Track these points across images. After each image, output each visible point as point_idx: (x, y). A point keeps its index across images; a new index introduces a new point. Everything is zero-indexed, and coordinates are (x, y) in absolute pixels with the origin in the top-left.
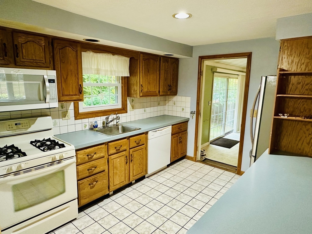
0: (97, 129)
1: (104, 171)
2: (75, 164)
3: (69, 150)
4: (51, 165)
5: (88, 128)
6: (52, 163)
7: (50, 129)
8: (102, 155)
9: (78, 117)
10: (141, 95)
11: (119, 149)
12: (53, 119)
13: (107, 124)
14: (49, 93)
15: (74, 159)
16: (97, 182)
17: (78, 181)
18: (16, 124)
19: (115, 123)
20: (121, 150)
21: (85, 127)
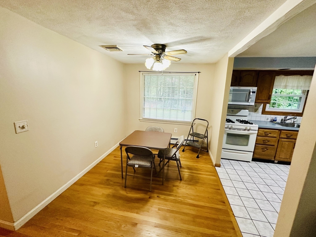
0: (275, 122)
1: (274, 146)
2: (256, 135)
3: (255, 127)
4: (244, 130)
5: (269, 120)
6: (245, 130)
7: (247, 116)
8: (275, 136)
9: (264, 113)
11: (290, 137)
12: (249, 111)
13: (284, 121)
14: (251, 98)
15: (257, 132)
16: (267, 149)
17: (256, 144)
18: (232, 111)
19: (292, 122)
20: (291, 137)
21: (267, 120)
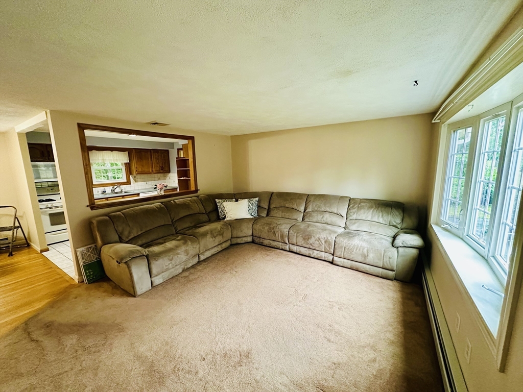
5: (100, 193)
10: (137, 173)
18: (51, 189)
